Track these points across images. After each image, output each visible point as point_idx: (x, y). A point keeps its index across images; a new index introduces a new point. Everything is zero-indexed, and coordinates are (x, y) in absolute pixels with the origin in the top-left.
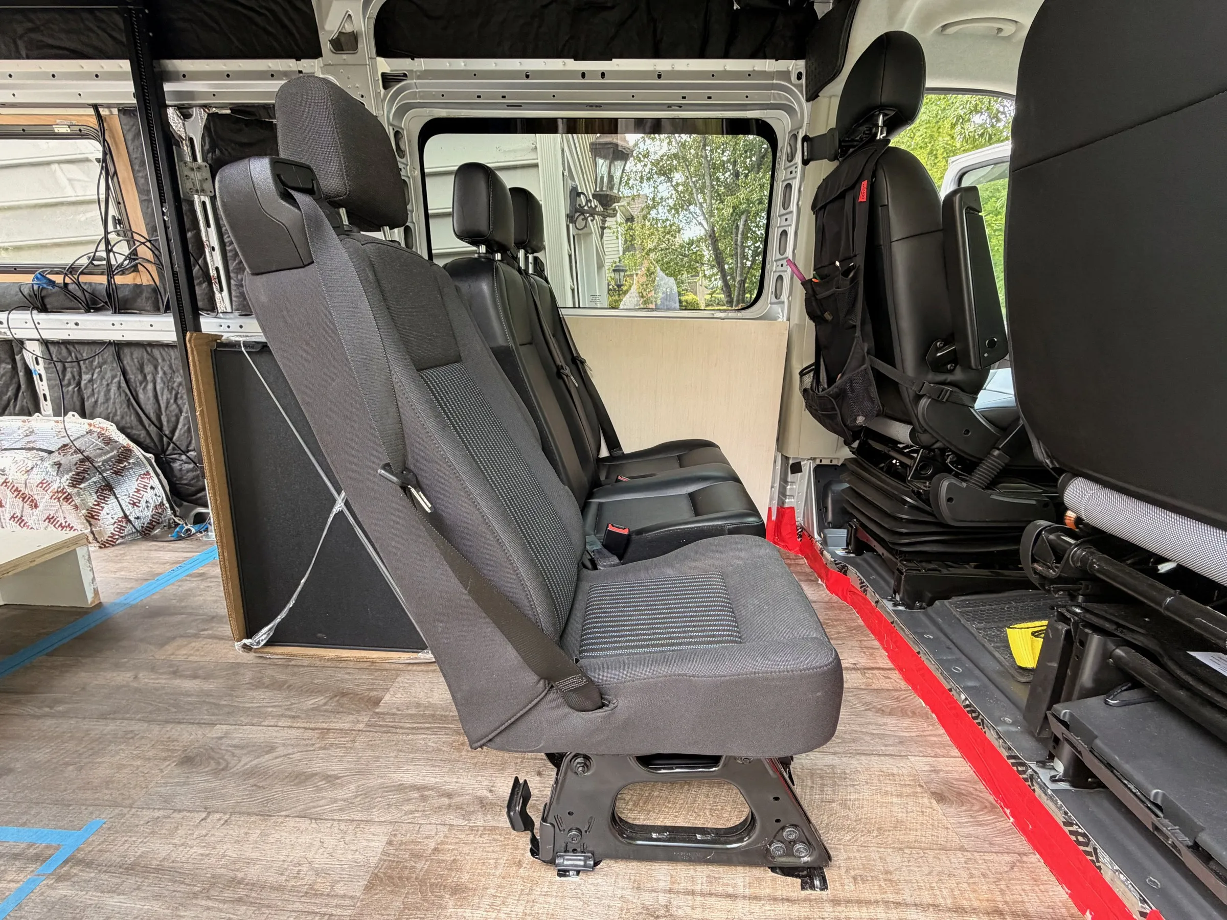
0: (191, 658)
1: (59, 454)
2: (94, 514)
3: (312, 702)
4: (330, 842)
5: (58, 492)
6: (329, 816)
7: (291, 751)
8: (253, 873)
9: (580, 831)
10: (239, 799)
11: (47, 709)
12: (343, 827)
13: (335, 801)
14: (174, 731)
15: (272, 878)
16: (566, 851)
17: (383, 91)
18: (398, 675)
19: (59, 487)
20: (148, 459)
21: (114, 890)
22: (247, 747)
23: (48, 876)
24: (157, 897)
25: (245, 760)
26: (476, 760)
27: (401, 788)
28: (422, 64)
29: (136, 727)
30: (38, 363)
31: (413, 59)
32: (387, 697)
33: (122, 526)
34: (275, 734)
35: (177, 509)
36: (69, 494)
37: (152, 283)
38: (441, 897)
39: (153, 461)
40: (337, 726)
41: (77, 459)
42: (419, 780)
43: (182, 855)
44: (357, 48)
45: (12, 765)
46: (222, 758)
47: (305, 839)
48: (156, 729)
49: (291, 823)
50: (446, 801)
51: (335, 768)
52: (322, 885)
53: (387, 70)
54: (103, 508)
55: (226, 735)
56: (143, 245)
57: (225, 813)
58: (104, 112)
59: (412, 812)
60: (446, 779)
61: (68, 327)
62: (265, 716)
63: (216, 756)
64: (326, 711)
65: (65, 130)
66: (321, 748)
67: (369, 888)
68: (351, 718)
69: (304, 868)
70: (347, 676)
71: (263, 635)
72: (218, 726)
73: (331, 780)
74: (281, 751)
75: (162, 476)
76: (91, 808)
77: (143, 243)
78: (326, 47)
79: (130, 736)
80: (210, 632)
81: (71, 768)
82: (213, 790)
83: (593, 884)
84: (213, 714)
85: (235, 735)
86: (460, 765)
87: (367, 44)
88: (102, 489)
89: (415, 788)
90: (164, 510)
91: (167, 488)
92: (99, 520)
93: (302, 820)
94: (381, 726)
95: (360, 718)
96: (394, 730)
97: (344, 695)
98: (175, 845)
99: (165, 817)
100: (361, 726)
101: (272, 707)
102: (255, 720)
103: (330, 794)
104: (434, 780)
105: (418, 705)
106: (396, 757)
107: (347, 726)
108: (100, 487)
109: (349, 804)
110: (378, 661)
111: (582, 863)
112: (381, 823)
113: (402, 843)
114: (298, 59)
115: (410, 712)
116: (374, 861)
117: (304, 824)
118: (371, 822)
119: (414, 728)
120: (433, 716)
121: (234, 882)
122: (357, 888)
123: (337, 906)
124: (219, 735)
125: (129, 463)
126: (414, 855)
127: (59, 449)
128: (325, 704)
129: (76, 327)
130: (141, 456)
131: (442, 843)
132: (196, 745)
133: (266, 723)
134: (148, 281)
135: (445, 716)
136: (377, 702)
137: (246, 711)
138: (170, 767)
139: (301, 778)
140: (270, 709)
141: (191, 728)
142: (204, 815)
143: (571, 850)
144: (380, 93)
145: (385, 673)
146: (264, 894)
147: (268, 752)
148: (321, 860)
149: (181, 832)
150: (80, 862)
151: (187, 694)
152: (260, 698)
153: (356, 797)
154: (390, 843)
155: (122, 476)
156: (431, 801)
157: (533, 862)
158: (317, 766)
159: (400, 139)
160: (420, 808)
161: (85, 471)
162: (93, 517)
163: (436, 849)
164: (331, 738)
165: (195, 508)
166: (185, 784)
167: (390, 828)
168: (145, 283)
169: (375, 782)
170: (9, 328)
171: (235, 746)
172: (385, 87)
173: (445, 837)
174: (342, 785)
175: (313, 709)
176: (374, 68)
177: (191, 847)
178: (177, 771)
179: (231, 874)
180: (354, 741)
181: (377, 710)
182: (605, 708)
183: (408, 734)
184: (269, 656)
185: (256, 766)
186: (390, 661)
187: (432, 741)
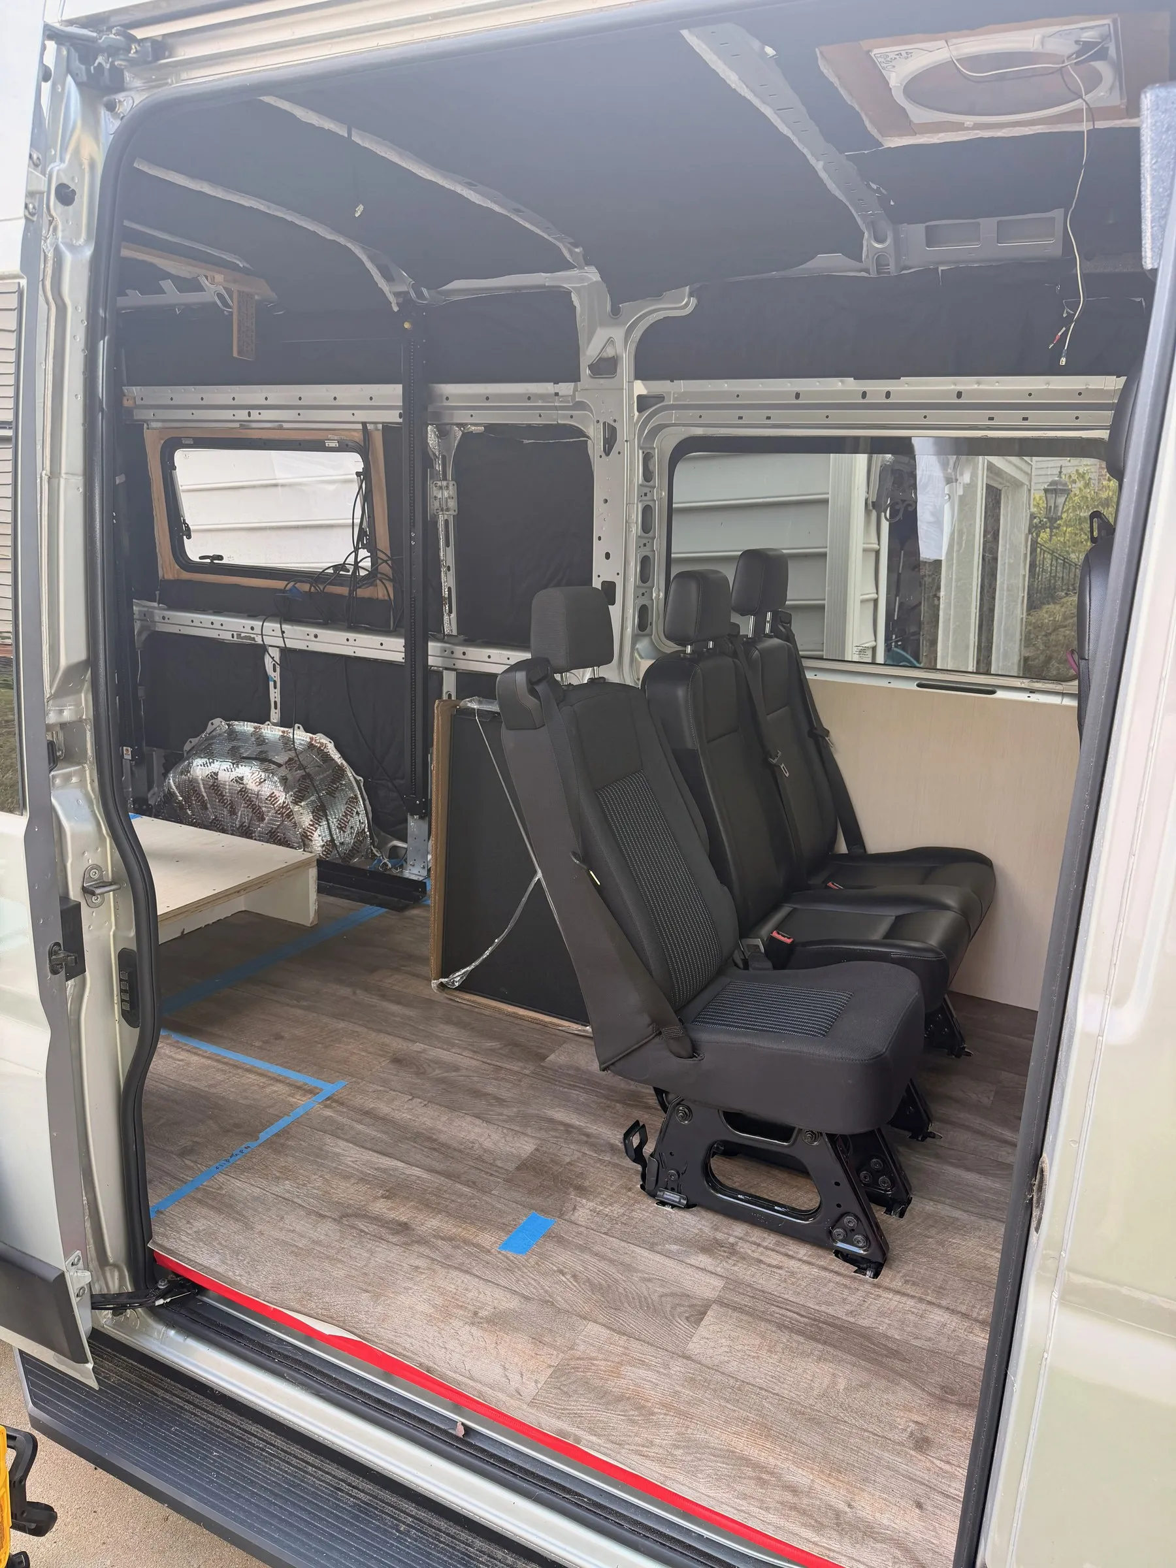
0: (394, 988)
1: (286, 768)
2: (309, 834)
3: (490, 1044)
4: (495, 1137)
5: (283, 807)
6: (496, 1122)
7: (472, 1074)
8: (443, 1138)
9: (678, 1172)
10: (434, 1095)
11: (295, 1002)
12: (505, 1131)
13: (501, 1114)
14: (387, 1039)
15: (455, 1145)
16: (666, 1188)
17: (636, 413)
18: (565, 1042)
19: (284, 803)
20: (357, 782)
21: (360, 1122)
22: (439, 1063)
23: (320, 1103)
24: (385, 1133)
25: (437, 1072)
26: (616, 1120)
27: (551, 1121)
28: (682, 386)
29: (359, 1029)
30: (275, 671)
31: (672, 381)
32: (552, 1057)
33: (329, 850)
34: (459, 1060)
35: (376, 839)
36: (291, 811)
37: (386, 598)
38: (568, 1189)
39: (362, 784)
40: (508, 1066)
41: (300, 775)
42: (567, 1120)
43: (397, 1115)
44: (616, 372)
45: (283, 1034)
46: (422, 1065)
47: (477, 1130)
48: (374, 1034)
49: (469, 1119)
50: (585, 1139)
51: (504, 1094)
52: (486, 1157)
53: (644, 392)
54: (316, 828)
55: (424, 1051)
56: (384, 564)
57: (425, 1100)
58: (370, 427)
59: (556, 1137)
60: (588, 1125)
61: (308, 638)
62: (453, 1045)
63: (417, 1064)
64: (501, 1054)
65: (334, 444)
66: (493, 1079)
67: (518, 1168)
68: (521, 1064)
69: (477, 1146)
70: (521, 1032)
71: (457, 977)
72: (418, 1044)
73: (500, 1101)
74: (464, 1072)
75: (367, 802)
76: (337, 1074)
77: (386, 562)
78: (585, 372)
79: (355, 1034)
80: (409, 969)
81: (320, 1045)
82: (416, 1084)
83: (681, 1216)
84: (414, 1034)
85: (430, 1053)
86: (602, 1119)
87: (626, 365)
88: (318, 810)
89: (562, 1123)
90: (365, 838)
91: (370, 816)
92: (312, 841)
93: (477, 1120)
94: (543, 1076)
95: (528, 1066)
96: (554, 1082)
97: (516, 1045)
98: (393, 1109)
99: (385, 1091)
100: (527, 1072)
101: (459, 1040)
102: (445, 1047)
103: (498, 1110)
104: (578, 1123)
105: (577, 1069)
106: (552, 1100)
107: (516, 1069)
108: (316, 807)
109: (510, 1119)
110: (549, 1025)
111: (678, 1200)
112: (532, 1137)
113: (545, 1152)
114: (556, 383)
115: (570, 1072)
116: (524, 1156)
117: (478, 1122)
118: (526, 1135)
119: (570, 1085)
120: (588, 1080)
121: (430, 1139)
122: (511, 1166)
123: (496, 1171)
124: (419, 1050)
125: (342, 784)
126: (552, 1161)
127: (286, 763)
128: (501, 1049)
129: (314, 639)
130: (352, 778)
131: (575, 1161)
132: (403, 1052)
133: (453, 1050)
134: (384, 596)
135: (600, 1084)
136: (543, 1058)
137: (438, 1037)
138: (385, 1062)
139: (477, 1094)
140: (457, 1042)
141: (400, 1040)
142: (410, 1097)
143: (670, 1188)
144: (633, 416)
145: (554, 1037)
146: (449, 1151)
147: (454, 1071)
148: (488, 1144)
149: (396, 1103)
150: (336, 1101)
151: (393, 1014)
152: (449, 1031)
153: (518, 1117)
154: (537, 1150)
155: (335, 797)
156: (573, 1135)
157: (640, 1192)
158: (490, 1089)
159: (649, 460)
160: (564, 1137)
161: (307, 788)
162: (307, 837)
163: (569, 1163)
164: (502, 1074)
165: (392, 841)
166: (396, 1075)
167: (538, 1142)
168: (380, 596)
169: (531, 1111)
170: (262, 635)
171: (430, 1060)
172: (640, 410)
173: (578, 1158)
174: (507, 1106)
175: (491, 1050)
176: (631, 389)
177: (404, 1113)
178: (391, 1066)
179: (430, 1135)
180: (520, 1081)
181: (542, 1064)
182: (694, 1059)
183: (565, 1088)
184: (458, 1000)
185: (446, 1077)
186: (560, 1028)
187: (583, 1097)
